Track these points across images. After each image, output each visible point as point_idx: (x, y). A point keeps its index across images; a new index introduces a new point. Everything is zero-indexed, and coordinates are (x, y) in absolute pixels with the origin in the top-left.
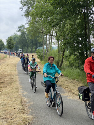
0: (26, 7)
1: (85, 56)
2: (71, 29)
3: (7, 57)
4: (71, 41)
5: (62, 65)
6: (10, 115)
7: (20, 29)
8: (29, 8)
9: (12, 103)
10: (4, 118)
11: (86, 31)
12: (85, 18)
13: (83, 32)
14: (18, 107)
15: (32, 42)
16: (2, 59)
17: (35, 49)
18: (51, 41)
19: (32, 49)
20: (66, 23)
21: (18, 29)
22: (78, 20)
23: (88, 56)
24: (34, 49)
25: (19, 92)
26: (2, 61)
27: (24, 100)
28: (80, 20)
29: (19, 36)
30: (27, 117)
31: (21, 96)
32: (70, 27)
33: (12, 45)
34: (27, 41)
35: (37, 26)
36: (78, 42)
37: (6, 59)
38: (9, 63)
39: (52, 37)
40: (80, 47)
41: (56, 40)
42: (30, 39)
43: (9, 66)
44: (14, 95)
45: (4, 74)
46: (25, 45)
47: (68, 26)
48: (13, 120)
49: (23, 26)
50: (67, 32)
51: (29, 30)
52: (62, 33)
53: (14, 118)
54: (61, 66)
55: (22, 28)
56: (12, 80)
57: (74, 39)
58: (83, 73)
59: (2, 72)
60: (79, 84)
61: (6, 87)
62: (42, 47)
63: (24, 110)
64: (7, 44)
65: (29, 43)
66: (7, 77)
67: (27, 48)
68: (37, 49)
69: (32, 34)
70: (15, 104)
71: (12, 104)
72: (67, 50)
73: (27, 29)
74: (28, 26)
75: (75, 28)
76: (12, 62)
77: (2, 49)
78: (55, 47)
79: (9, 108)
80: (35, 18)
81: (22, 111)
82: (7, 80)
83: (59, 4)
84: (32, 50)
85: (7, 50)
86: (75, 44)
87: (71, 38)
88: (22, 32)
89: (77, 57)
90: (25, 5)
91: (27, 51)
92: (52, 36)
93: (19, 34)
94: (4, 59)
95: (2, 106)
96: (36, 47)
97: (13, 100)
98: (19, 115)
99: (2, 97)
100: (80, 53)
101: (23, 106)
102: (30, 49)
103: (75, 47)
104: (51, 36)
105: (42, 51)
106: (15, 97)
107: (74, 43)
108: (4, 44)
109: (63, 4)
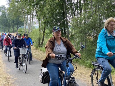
1: (64, 33)
4: (51, 20)
5: (44, 42)
15: (13, 22)
18: (32, 20)
19: (14, 29)
23: (66, 33)
24: (15, 29)
25: (3, 69)
27: (9, 76)
31: (5, 73)
34: (8, 21)
36: (57, 21)
40: (59, 25)
41: (37, 19)
46: (6, 25)
47: (48, 7)
49: (3, 6)
51: (10, 10)
54: (42, 43)
55: (2, 9)
57: (54, 18)
62: (23, 27)
63: (8, 85)
65: (10, 23)
67: (9, 28)
68: (19, 29)
73: (7, 9)
74: (9, 7)
78: (37, 26)
86: (54, 23)
87: (50, 18)
88: (2, 13)
91: (9, 31)
92: (33, 15)
96: (18, 27)
101: (8, 82)
102: (11, 29)
105: (24, 30)
107: (54, 21)
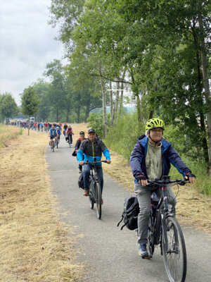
0: (62, 20)
2: (165, 66)
3: (24, 132)
4: (166, 92)
6: (33, 263)
7: (51, 68)
8: (69, 21)
9: (36, 236)
10: (19, 271)
11: (199, 70)
12: (195, 42)
13: (193, 72)
14: (52, 244)
15: (79, 98)
16: (13, 138)
17: (85, 114)
18: (120, 94)
19: (78, 113)
20: (154, 53)
21: (47, 70)
22: (180, 45)
23: (206, 126)
24: (83, 114)
25: (53, 211)
26: (13, 143)
27: (64, 229)
28: (185, 46)
29: (50, 85)
30: (72, 266)
31: (56, 219)
32: (164, 60)
33: (35, 105)
34: (68, 96)
35: (89, 61)
36: (182, 96)
37: (20, 137)
38: (29, 146)
39: (122, 85)
40: (187, 107)
41: (132, 92)
42: (75, 90)
43: (29, 154)
44: (41, 218)
45: (17, 171)
46: (62, 106)
47: (159, 60)
48: (40, 276)
49: (57, 62)
50: (157, 74)
51: (71, 70)
52: (145, 76)
53: (41, 271)
55: (55, 68)
56: (36, 183)
57: (173, 88)
58: (195, 164)
59: (13, 167)
60: (186, 190)
61: (24, 200)
62: (101, 109)
63: (63, 251)
64: (23, 104)
65: (72, 100)
66: (25, 179)
67: (69, 111)
68: (91, 113)
69: (77, 79)
70: (44, 239)
71: (37, 240)
72: (158, 114)
73: (65, 69)
74: (69, 63)
75: (175, 64)
76: (36, 145)
77: (13, 116)
78: (131, 107)
79: (31, 248)
80: (84, 44)
81: (60, 254)
82: (25, 184)
83: (136, 10)
84: (79, 115)
85: (23, 118)
86: (174, 100)
87: (165, 87)
88: (55, 77)
89: (182, 129)
90: (60, 15)
91: (68, 118)
92: (123, 82)
93: (49, 80)
94: (16, 138)
95: (16, 243)
96: (88, 109)
97: (39, 229)
98: (54, 263)
99: (14, 223)
100: (186, 120)
101: (63, 243)
102: (74, 114)
103: (174, 107)
104: (120, 84)
105: (102, 117)
106: (42, 224)
107: (174, 96)
108: (15, 105)
109: (145, 10)
